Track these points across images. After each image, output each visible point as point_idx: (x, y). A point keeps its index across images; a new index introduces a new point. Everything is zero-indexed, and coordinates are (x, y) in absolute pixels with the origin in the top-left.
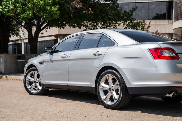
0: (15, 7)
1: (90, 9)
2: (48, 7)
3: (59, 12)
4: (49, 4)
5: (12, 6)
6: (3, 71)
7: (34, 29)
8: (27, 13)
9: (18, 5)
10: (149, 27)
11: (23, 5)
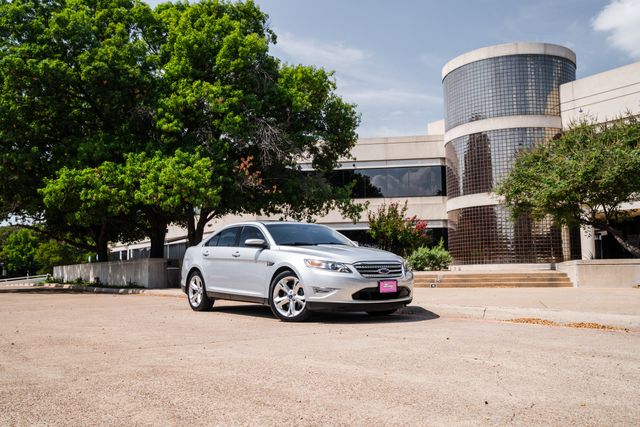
0: (156, 191)
1: (275, 187)
2: (202, 189)
3: (219, 198)
4: (203, 185)
5: (151, 191)
6: (146, 284)
7: (197, 219)
8: (171, 199)
9: (159, 188)
10: (405, 209)
11: (167, 187)
